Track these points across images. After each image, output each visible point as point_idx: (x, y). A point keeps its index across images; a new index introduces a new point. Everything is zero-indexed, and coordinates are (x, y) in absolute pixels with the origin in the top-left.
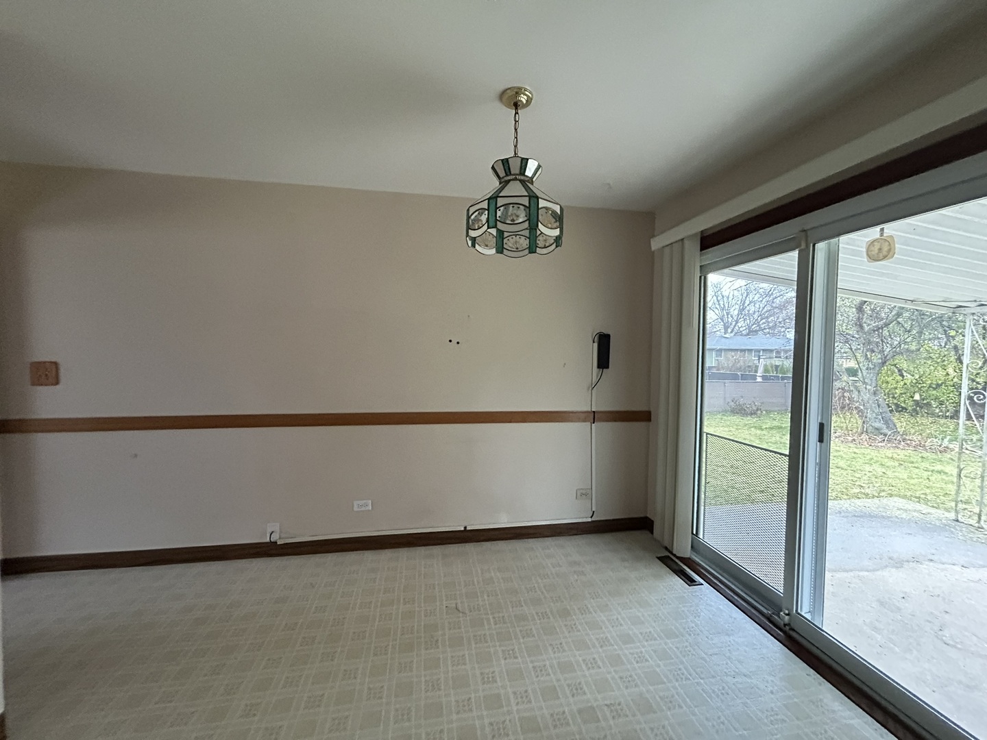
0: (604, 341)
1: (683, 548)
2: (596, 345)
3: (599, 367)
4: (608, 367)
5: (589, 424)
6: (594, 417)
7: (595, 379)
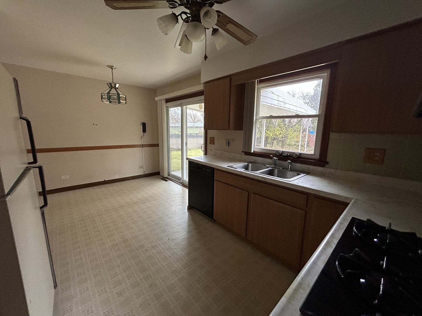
0: (144, 125)
1: (166, 175)
2: (142, 126)
3: (143, 132)
4: (145, 132)
5: (141, 148)
6: (143, 146)
7: (142, 136)
